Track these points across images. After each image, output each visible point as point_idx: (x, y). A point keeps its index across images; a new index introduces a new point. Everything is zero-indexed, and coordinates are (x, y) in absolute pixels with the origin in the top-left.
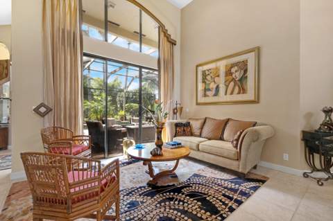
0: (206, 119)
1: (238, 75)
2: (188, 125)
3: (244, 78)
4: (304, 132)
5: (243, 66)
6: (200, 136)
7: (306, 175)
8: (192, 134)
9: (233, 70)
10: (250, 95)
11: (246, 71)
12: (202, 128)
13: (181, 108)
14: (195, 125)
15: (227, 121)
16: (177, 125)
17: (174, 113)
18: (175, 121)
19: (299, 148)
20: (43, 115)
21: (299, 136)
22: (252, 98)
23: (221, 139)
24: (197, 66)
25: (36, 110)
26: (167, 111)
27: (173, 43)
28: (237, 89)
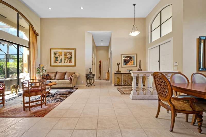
0: (57, 72)
1: (69, 56)
2: (48, 75)
3: (71, 58)
4: (86, 74)
5: (71, 53)
6: (55, 79)
7: (86, 86)
9: (67, 54)
10: (73, 64)
11: (72, 55)
12: (55, 76)
14: (52, 76)
15: (66, 73)
19: (85, 78)
23: (64, 79)
24: (51, 49)
27: (37, 35)
28: (69, 61)
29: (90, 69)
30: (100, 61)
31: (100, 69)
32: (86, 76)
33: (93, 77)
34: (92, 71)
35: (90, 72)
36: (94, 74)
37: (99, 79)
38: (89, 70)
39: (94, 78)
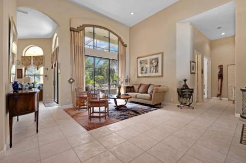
1: (155, 64)
2: (133, 87)
4: (178, 89)
5: (157, 60)
6: (138, 92)
7: (178, 106)
8: (134, 92)
9: (153, 62)
12: (139, 89)
13: (130, 80)
14: (136, 88)
15: (149, 85)
16: (127, 87)
17: (126, 82)
18: (127, 85)
19: (176, 94)
20: (71, 83)
21: (176, 90)
22: (160, 75)
23: (147, 93)
24: (137, 58)
25: (69, 81)
26: (122, 81)
27: (125, 46)
28: (154, 70)
29: (185, 80)
30: (221, 67)
31: (220, 80)
32: (178, 92)
33: (189, 93)
34: (187, 84)
35: (185, 86)
36: (193, 89)
37: (218, 98)
38: (183, 82)
39: (191, 95)
